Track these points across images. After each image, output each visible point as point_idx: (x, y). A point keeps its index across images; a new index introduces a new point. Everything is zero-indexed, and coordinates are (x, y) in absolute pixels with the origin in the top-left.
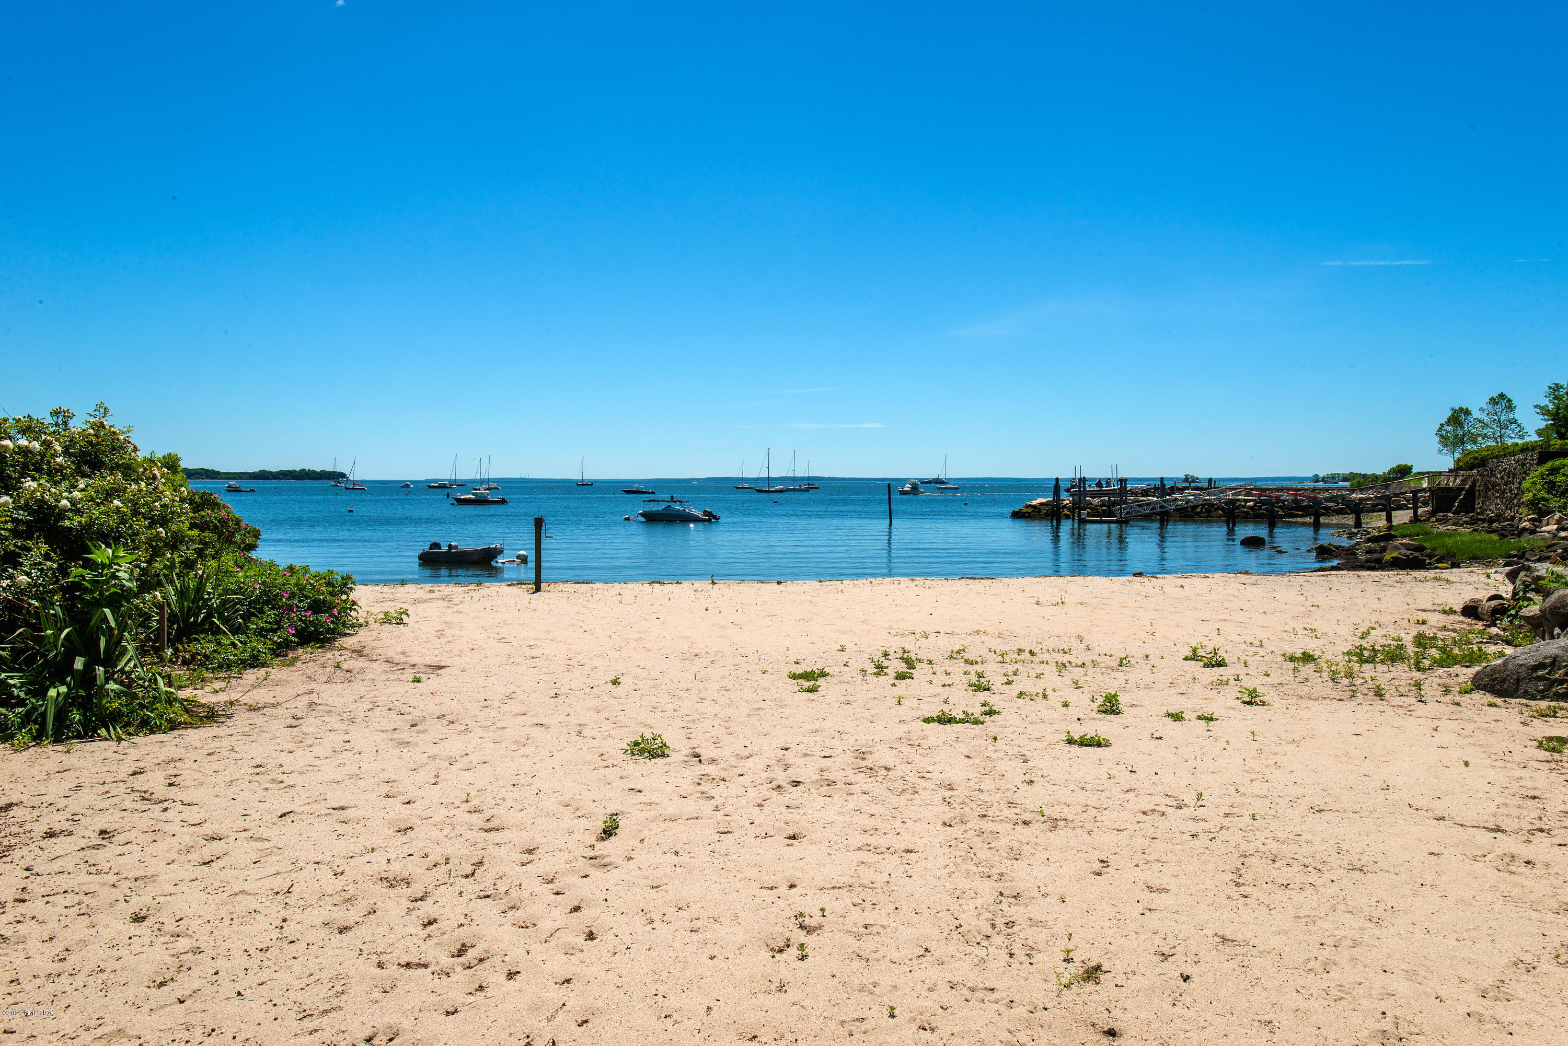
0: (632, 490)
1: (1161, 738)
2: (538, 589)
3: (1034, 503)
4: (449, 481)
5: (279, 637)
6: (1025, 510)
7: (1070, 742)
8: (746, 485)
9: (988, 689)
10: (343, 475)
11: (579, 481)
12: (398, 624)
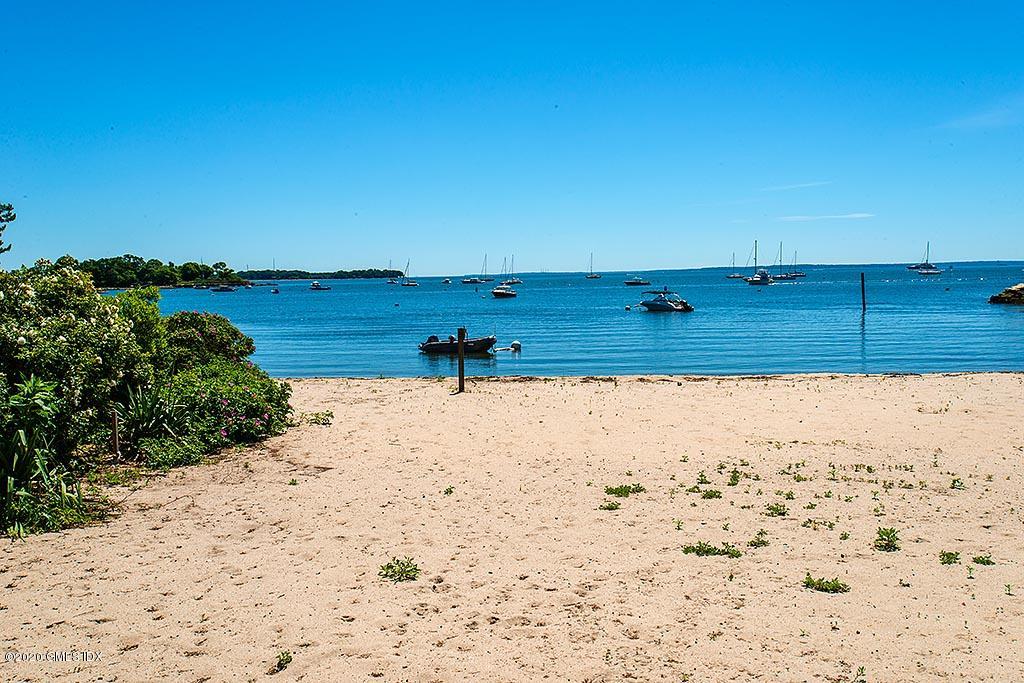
0: (633, 281)
1: (908, 585)
2: (462, 389)
3: (1014, 288)
4: (480, 277)
5: (215, 438)
6: (1004, 295)
7: (809, 584)
8: (737, 275)
9: (783, 514)
10: (400, 274)
11: (588, 274)
12: (324, 424)
